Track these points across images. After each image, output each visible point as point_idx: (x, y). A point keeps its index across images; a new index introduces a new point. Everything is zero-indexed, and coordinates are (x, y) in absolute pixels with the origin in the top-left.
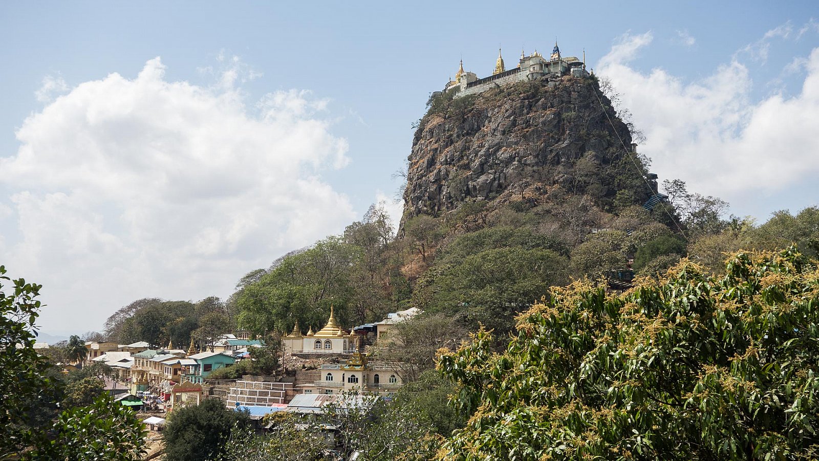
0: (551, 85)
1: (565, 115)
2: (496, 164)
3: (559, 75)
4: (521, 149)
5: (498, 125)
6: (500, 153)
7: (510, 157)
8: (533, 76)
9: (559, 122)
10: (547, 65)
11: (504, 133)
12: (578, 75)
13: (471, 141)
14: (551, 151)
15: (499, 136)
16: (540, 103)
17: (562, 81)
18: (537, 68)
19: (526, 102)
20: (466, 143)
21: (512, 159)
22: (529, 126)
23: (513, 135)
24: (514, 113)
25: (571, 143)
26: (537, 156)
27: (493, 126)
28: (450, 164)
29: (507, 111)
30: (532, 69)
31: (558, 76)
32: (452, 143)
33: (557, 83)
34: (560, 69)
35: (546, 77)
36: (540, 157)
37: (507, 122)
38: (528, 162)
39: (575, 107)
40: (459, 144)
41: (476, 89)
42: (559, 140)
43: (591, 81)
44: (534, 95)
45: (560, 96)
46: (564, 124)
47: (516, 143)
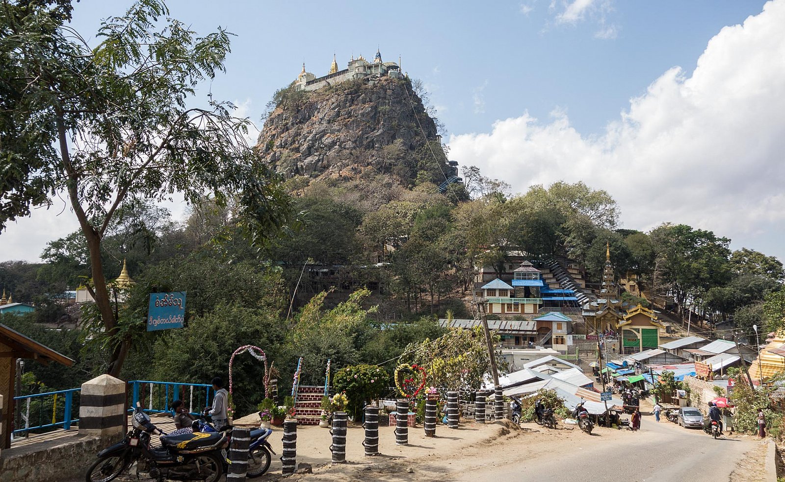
0: (371, 83)
1: (380, 108)
2: (321, 148)
3: (379, 76)
4: (342, 136)
5: (325, 115)
6: (325, 138)
7: (333, 142)
8: (357, 76)
9: (375, 114)
10: (370, 67)
11: (329, 122)
12: (394, 76)
13: (302, 128)
14: (367, 138)
15: (325, 124)
16: (361, 98)
17: (380, 80)
18: (361, 69)
19: (350, 97)
20: (298, 130)
21: (334, 143)
22: (350, 117)
23: (336, 123)
24: (338, 105)
25: (384, 132)
26: (355, 142)
27: (321, 116)
28: (284, 147)
29: (333, 104)
30: (357, 71)
31: (377, 77)
32: (288, 129)
33: (376, 82)
34: (380, 70)
35: (368, 77)
36: (358, 143)
37: (333, 113)
38: (347, 147)
39: (389, 102)
40: (292, 131)
41: (312, 87)
42: (375, 129)
43: (404, 82)
44: (356, 92)
45: (377, 93)
46: (379, 116)
47: (339, 131)
